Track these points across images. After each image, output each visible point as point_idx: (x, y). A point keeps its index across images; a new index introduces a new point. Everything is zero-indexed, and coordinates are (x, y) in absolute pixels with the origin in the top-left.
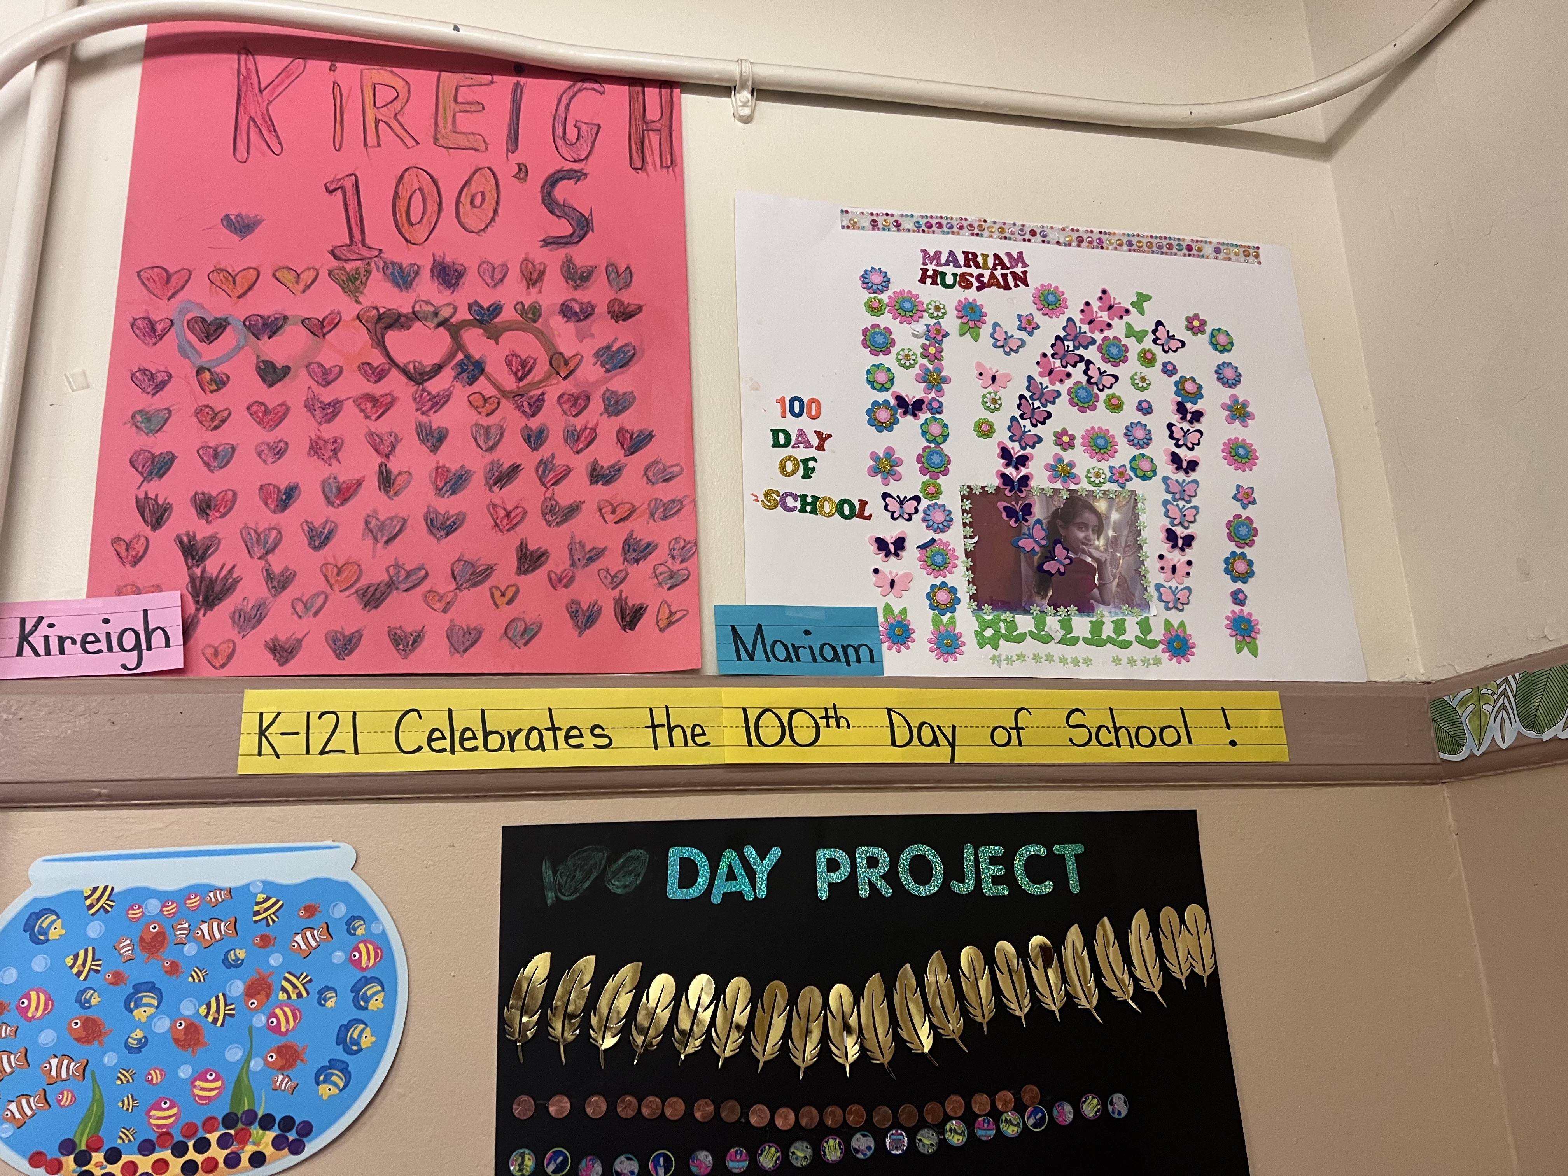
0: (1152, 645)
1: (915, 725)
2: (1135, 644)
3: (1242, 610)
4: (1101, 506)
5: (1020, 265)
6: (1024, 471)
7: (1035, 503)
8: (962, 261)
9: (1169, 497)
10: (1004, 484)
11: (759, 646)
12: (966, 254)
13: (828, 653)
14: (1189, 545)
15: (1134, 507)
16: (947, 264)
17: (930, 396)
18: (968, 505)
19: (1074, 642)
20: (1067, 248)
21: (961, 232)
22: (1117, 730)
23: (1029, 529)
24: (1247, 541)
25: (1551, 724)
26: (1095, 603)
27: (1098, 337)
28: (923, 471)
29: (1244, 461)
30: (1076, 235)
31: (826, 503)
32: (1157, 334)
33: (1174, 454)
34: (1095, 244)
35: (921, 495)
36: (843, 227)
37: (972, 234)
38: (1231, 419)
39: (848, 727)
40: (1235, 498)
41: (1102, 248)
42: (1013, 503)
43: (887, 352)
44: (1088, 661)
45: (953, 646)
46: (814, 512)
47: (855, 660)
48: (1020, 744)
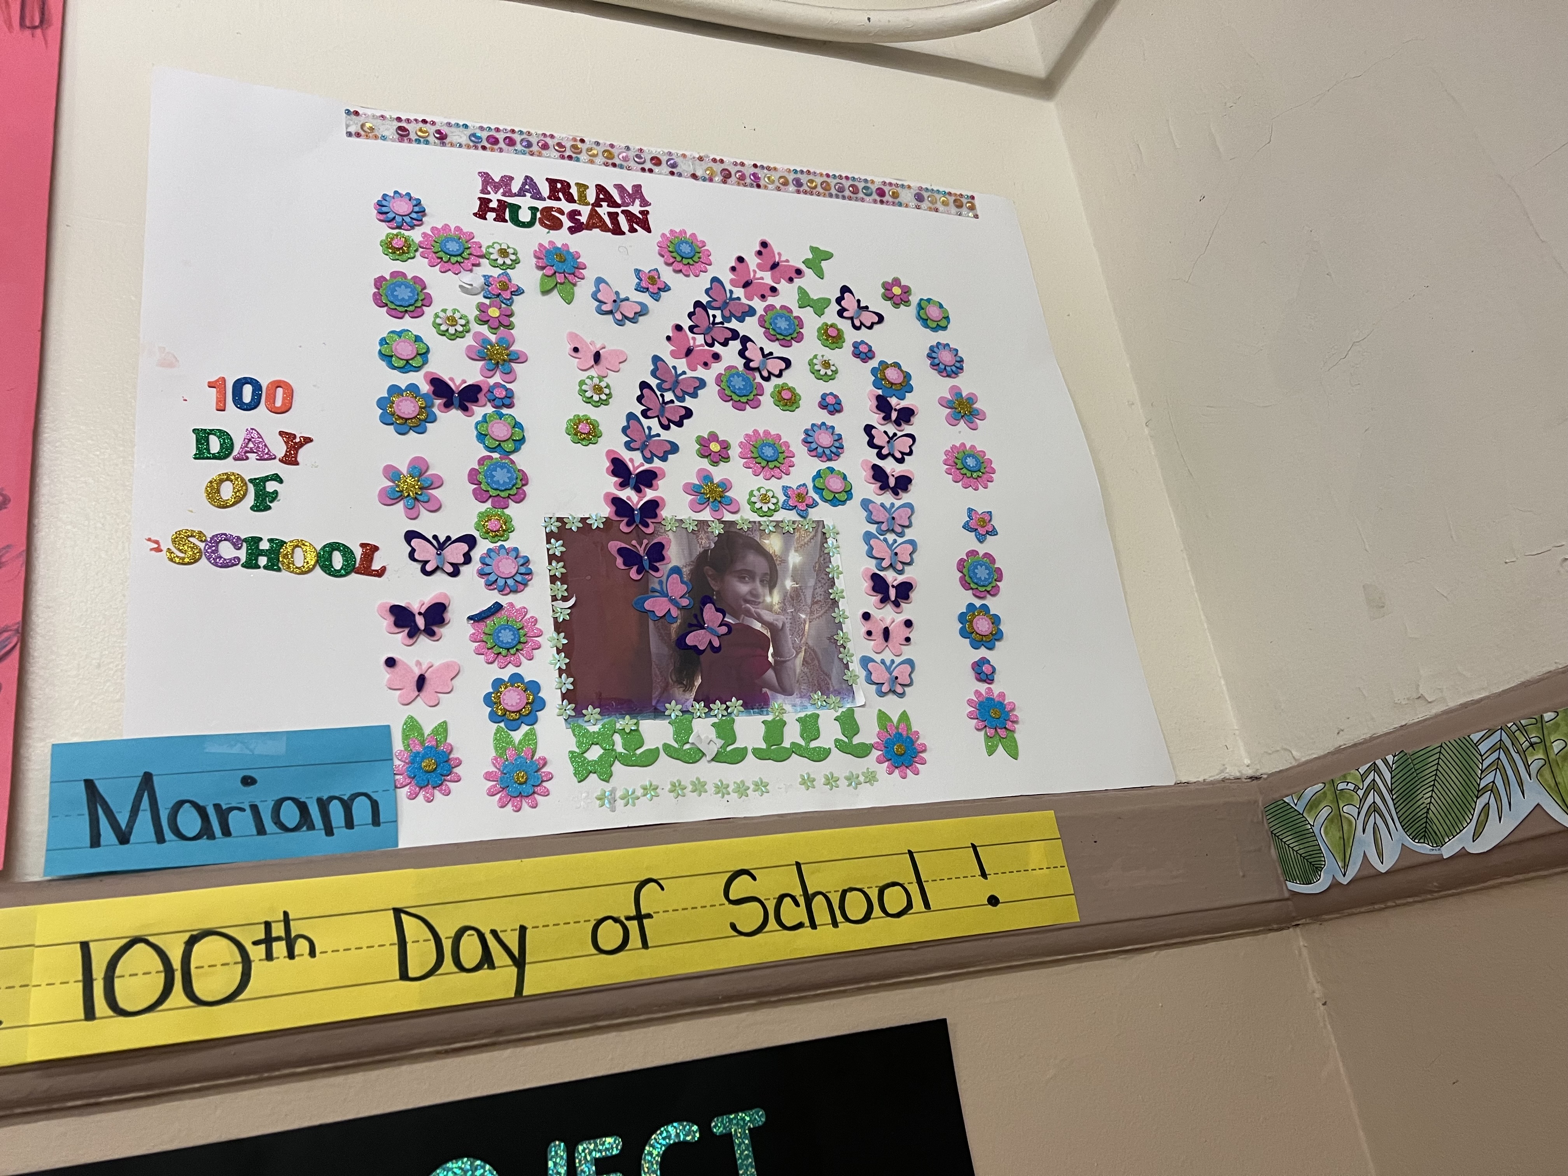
0: (862, 751)
1: (447, 933)
2: (835, 752)
3: (989, 689)
4: (773, 544)
5: (637, 202)
6: (650, 494)
7: (669, 541)
8: (545, 190)
9: (873, 528)
10: (617, 513)
11: (145, 816)
12: (552, 182)
13: (290, 814)
14: (906, 597)
15: (822, 545)
16: (521, 193)
17: (492, 381)
18: (558, 547)
19: (738, 756)
20: (707, 183)
21: (544, 152)
22: (809, 900)
23: (661, 583)
24: (989, 589)
25: (1454, 831)
26: (769, 692)
27: (759, 305)
28: (481, 496)
29: (975, 475)
30: (720, 167)
31: (298, 550)
32: (843, 303)
33: (875, 467)
34: (748, 181)
35: (476, 534)
36: (349, 134)
37: (563, 157)
38: (954, 420)
39: (312, 953)
40: (966, 527)
41: (759, 186)
42: (634, 542)
43: (417, 313)
44: (761, 786)
45: (531, 782)
46: (273, 566)
47: (342, 823)
48: (645, 945)
